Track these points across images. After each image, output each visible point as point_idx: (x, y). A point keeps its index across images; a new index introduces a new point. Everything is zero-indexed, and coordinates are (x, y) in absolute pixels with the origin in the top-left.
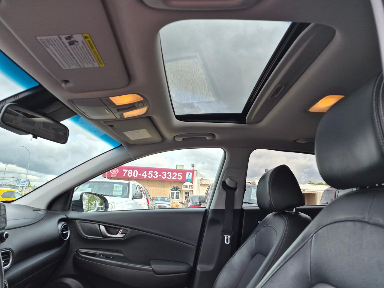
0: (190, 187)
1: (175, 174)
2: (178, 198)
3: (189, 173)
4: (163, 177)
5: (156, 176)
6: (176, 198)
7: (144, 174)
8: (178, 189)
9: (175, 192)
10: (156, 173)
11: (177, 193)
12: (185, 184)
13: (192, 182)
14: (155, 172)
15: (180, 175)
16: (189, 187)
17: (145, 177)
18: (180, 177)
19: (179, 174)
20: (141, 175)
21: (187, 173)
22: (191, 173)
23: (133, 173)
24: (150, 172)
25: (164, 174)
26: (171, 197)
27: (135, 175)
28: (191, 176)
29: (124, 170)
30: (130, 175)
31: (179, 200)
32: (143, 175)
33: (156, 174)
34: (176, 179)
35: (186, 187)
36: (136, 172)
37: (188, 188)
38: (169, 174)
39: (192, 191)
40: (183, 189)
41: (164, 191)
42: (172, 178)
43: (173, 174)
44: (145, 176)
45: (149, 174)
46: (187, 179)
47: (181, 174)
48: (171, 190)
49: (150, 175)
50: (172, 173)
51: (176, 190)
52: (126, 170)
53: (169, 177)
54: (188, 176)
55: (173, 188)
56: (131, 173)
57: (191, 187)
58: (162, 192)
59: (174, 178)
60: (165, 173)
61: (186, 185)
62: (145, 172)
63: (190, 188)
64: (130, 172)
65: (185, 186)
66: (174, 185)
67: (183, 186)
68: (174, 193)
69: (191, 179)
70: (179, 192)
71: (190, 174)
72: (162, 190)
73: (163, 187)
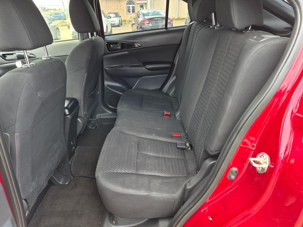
2: (134, 12)
6: (133, 12)
8: (133, 2)
9: (131, 6)
11: (132, 7)
26: (128, 12)
31: (135, 13)
39: (146, 3)
40: (137, 2)
48: (127, 5)
51: (132, 4)
55: (128, 3)
58: (119, 7)
63: (143, 1)
67: (137, 0)
68: (130, 7)
70: (134, 5)
72: (119, 5)
73: (119, 2)
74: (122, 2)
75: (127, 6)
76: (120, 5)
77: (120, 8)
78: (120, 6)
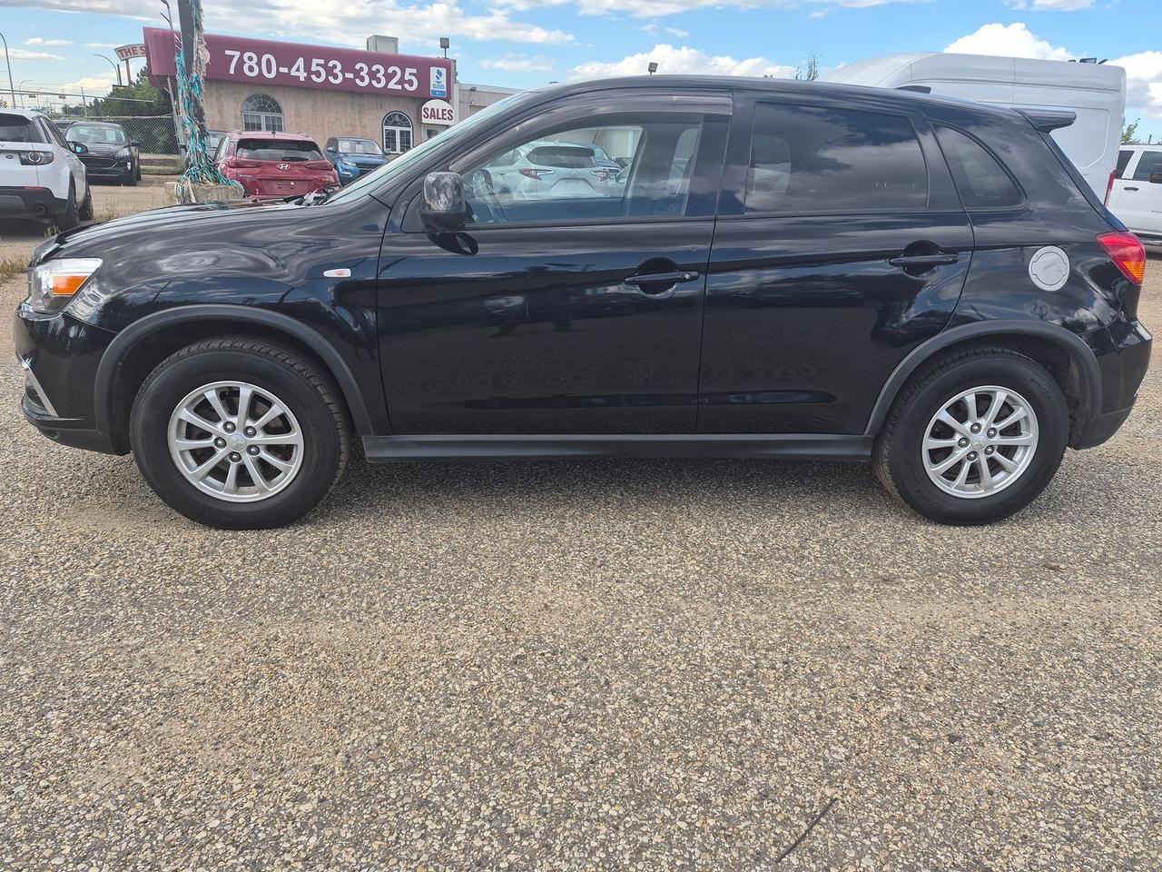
0: (443, 114)
1: (395, 73)
3: (436, 69)
4: (358, 81)
5: (336, 77)
7: (298, 70)
8: (405, 120)
9: (398, 130)
10: (335, 66)
11: (402, 132)
12: (429, 105)
13: (447, 99)
14: (331, 64)
15: (410, 74)
16: (440, 116)
17: (302, 79)
18: (411, 83)
19: (408, 71)
20: (289, 71)
21: (433, 70)
22: (443, 71)
23: (259, 64)
24: (315, 61)
25: (362, 69)
26: (388, 147)
27: (269, 72)
28: (443, 79)
29: (228, 52)
30: (251, 69)
32: (293, 73)
33: (335, 71)
34: (399, 87)
35: (433, 114)
36: (268, 61)
37: (438, 118)
38: (378, 71)
40: (424, 121)
41: (365, 127)
42: (387, 84)
43: (390, 70)
44: (302, 75)
45: (314, 68)
46: (431, 88)
47: (414, 71)
48: (385, 125)
49: (318, 74)
50: (386, 70)
51: (401, 125)
52: (237, 54)
53: (379, 81)
54: (437, 79)
55: (390, 118)
56: (253, 63)
57: (448, 115)
58: (358, 129)
59: (392, 85)
60: (366, 69)
61: (433, 109)
62: (300, 62)
63: (443, 118)
64: (250, 59)
65: (429, 113)
66: (392, 107)
67: (423, 113)
68: (394, 133)
69: (445, 90)
70: (410, 129)
71: (439, 72)
72: (358, 123)
73: (360, 113)
74: (367, 113)
75: (385, 127)
76: (360, 121)
77: (362, 133)
78: (361, 127)
